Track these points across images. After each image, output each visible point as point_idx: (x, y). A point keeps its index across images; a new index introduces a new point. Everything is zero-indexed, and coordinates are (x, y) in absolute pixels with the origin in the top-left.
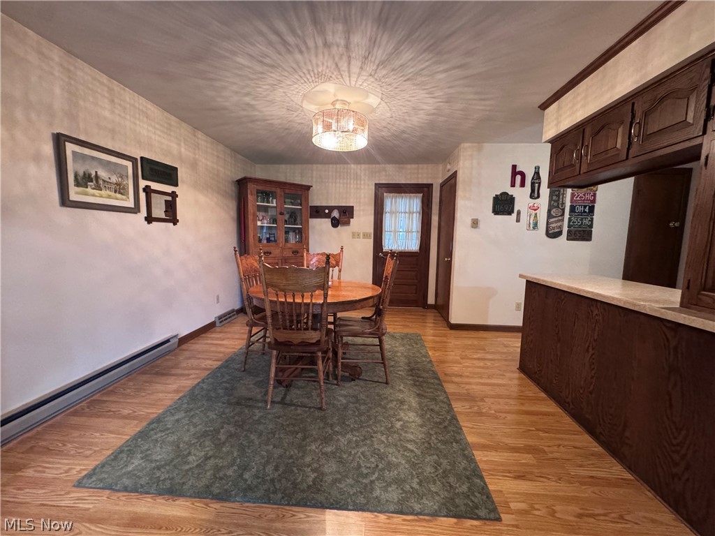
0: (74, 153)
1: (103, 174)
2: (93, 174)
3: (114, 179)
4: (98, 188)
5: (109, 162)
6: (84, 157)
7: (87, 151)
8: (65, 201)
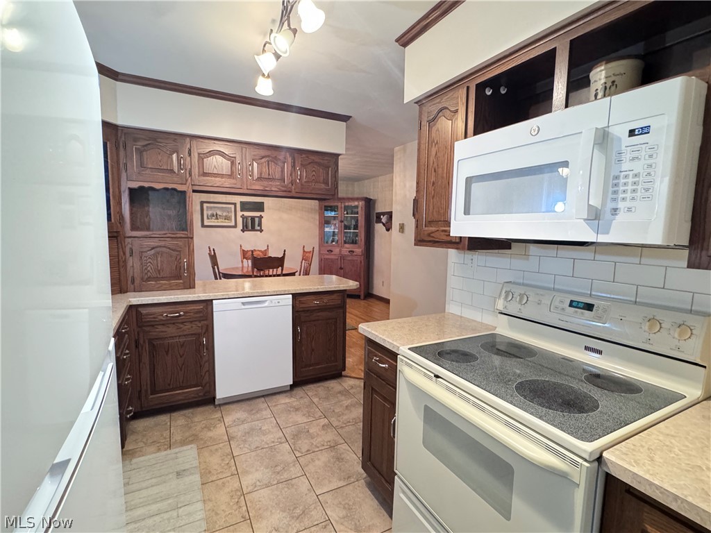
0: (207, 207)
1: (219, 213)
2: (215, 214)
3: (225, 214)
4: (217, 219)
5: (222, 207)
6: (211, 208)
7: (212, 205)
8: (203, 226)
